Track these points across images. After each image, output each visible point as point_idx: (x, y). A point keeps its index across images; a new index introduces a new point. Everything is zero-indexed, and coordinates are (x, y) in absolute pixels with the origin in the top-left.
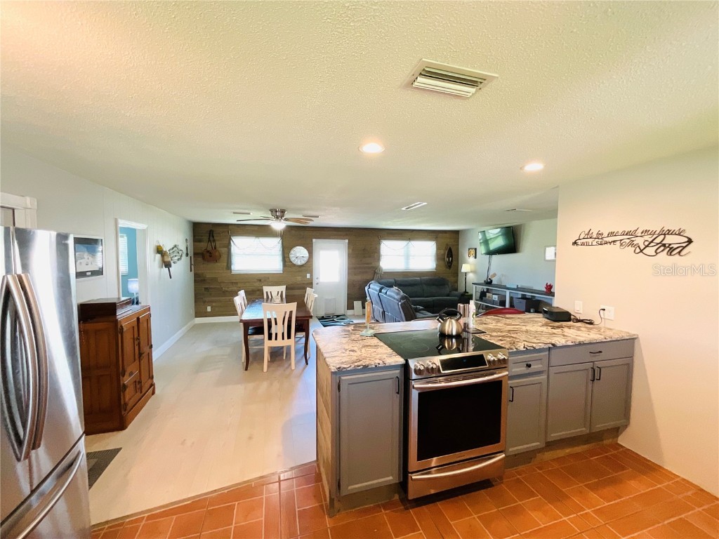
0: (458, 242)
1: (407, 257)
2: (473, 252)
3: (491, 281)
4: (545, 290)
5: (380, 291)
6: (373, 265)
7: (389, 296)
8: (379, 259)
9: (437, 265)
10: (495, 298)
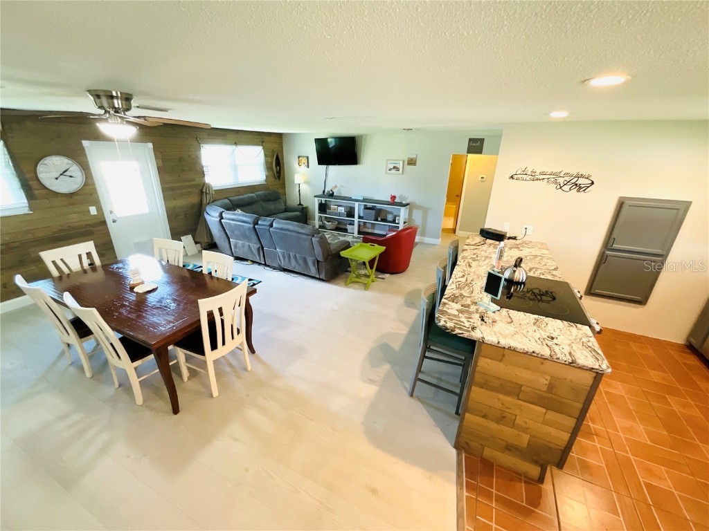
0: (282, 147)
1: (235, 168)
2: (304, 160)
3: (333, 193)
4: (390, 200)
5: (256, 223)
6: (197, 181)
7: (276, 228)
8: (203, 174)
9: (267, 176)
10: (342, 210)
